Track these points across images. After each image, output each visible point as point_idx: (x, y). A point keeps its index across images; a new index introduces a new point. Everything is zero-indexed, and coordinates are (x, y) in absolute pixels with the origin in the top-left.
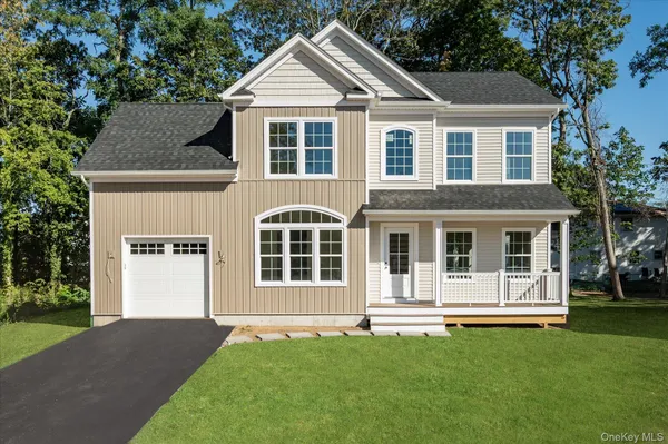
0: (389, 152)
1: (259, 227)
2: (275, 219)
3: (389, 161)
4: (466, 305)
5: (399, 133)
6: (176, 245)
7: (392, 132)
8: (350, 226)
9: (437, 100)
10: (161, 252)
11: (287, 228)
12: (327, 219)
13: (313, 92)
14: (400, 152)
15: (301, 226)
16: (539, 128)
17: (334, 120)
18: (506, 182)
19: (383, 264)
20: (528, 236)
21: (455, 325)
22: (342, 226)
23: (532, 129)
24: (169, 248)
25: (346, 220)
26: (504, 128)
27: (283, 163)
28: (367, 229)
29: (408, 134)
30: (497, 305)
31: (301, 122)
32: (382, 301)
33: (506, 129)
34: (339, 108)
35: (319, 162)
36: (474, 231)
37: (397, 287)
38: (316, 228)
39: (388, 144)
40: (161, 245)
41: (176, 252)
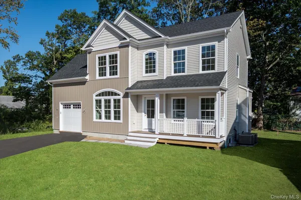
0: (147, 63)
1: (95, 98)
2: (99, 95)
3: (147, 67)
4: (169, 134)
5: (150, 54)
6: (74, 105)
7: (147, 54)
8: (123, 97)
9: (163, 36)
10: (70, 108)
11: (103, 98)
12: (116, 94)
13: (111, 42)
14: (150, 63)
15: (107, 98)
16: (219, 42)
17: (118, 53)
18: (201, 72)
19: (143, 113)
20: (213, 100)
21: (164, 143)
22: (120, 97)
23: (216, 43)
24: (72, 106)
25: (122, 95)
26: (200, 45)
27: (102, 73)
28: (129, 99)
29: (154, 54)
30: (182, 135)
31: (107, 55)
32: (143, 130)
33: (201, 45)
34: (120, 47)
35: (114, 71)
36: (185, 98)
37: (150, 124)
38: (112, 98)
39: (146, 60)
40: (70, 105)
41: (74, 108)
